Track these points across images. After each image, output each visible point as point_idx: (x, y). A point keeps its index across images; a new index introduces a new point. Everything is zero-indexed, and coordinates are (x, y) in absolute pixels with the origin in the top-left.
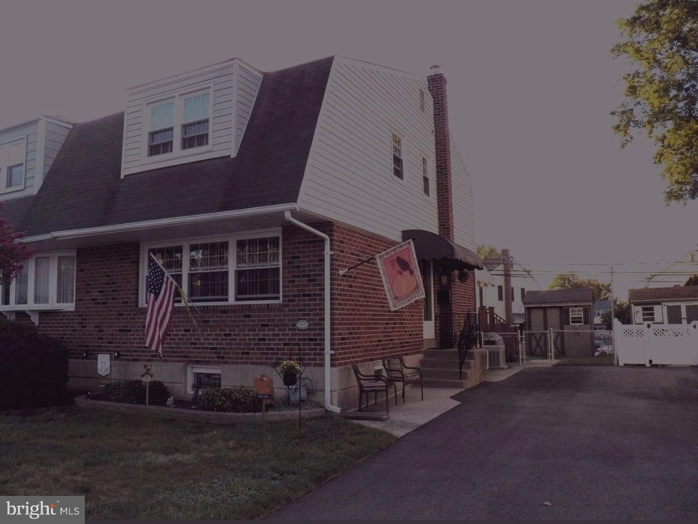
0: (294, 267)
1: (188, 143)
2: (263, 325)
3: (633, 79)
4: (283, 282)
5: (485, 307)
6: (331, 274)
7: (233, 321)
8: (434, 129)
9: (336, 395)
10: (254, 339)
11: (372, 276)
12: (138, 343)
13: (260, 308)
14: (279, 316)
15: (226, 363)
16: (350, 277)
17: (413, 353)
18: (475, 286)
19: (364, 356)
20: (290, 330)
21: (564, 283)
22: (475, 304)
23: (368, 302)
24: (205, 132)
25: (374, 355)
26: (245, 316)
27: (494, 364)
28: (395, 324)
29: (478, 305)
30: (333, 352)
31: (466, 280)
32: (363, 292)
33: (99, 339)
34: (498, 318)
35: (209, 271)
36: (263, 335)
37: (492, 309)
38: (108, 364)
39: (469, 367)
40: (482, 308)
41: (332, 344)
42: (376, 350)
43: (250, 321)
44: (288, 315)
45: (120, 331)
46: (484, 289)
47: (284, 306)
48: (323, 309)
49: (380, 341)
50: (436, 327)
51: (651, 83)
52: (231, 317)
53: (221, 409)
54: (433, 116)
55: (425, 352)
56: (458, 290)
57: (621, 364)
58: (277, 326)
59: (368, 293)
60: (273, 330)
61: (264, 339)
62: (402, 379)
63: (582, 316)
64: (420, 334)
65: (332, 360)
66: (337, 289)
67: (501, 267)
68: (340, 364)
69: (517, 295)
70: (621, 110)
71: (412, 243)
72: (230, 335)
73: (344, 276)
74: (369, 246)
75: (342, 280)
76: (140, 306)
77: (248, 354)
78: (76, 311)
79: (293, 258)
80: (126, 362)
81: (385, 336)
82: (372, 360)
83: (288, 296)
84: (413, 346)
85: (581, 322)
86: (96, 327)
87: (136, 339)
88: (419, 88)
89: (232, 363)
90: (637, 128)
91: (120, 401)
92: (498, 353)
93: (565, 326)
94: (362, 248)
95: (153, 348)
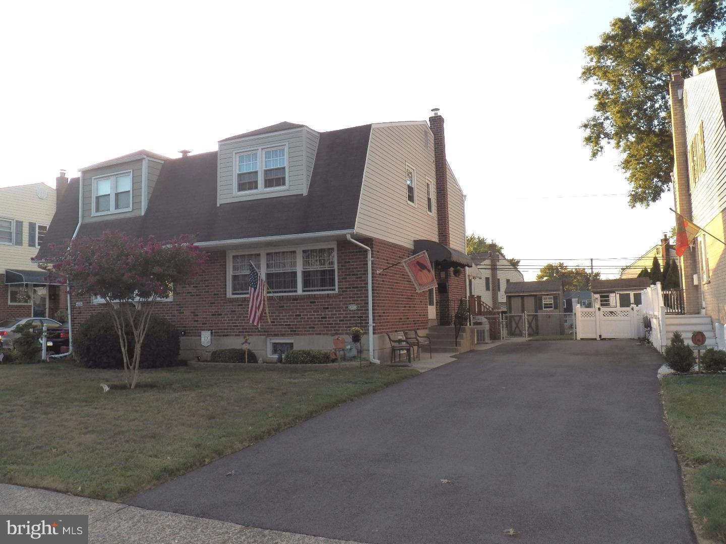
0: (346, 269)
1: (269, 183)
2: (324, 308)
3: (602, 97)
4: (339, 279)
5: (474, 296)
6: (373, 274)
7: (302, 306)
8: (434, 159)
9: (376, 352)
10: (319, 318)
11: (396, 274)
12: (227, 323)
13: (322, 297)
14: (336, 301)
15: (298, 335)
16: (383, 275)
17: (421, 329)
18: (465, 279)
19: (392, 328)
20: (344, 311)
21: (553, 273)
22: (466, 293)
23: (393, 291)
24: (282, 176)
25: (397, 328)
26: (311, 302)
27: (481, 339)
28: (410, 307)
29: (468, 294)
30: (374, 325)
31: (459, 275)
32: (390, 285)
33: (195, 321)
34: (485, 305)
35: (281, 271)
36: (324, 315)
37: (479, 297)
38: (209, 338)
39: (462, 338)
40: (472, 296)
41: (373, 320)
42: (398, 325)
43: (314, 305)
44: (342, 301)
45: (213, 315)
46: (473, 280)
47: (340, 295)
48: (367, 297)
49: (401, 319)
50: (437, 310)
51: (615, 104)
52: (301, 303)
53: (303, 362)
54: (433, 149)
55: (430, 328)
56: (453, 281)
57: (579, 338)
58: (335, 308)
59: (393, 285)
60: (332, 311)
61: (325, 318)
62: (418, 344)
63: (553, 302)
64: (426, 315)
65: (374, 330)
66: (376, 283)
67: (487, 262)
68: (379, 333)
69: (503, 286)
70: (592, 123)
71: (426, 253)
72: (300, 315)
73: (380, 274)
74: (394, 253)
75: (379, 277)
76: (228, 296)
77: (314, 328)
78: (174, 302)
79: (345, 262)
80: (218, 337)
81: (404, 316)
82: (396, 331)
83: (342, 288)
84: (422, 323)
85: (552, 307)
86: (192, 312)
87: (226, 320)
88: (423, 130)
89: (302, 335)
90: (607, 138)
91: (226, 362)
92: (484, 331)
93: (539, 311)
94: (389, 254)
95: (255, 324)
